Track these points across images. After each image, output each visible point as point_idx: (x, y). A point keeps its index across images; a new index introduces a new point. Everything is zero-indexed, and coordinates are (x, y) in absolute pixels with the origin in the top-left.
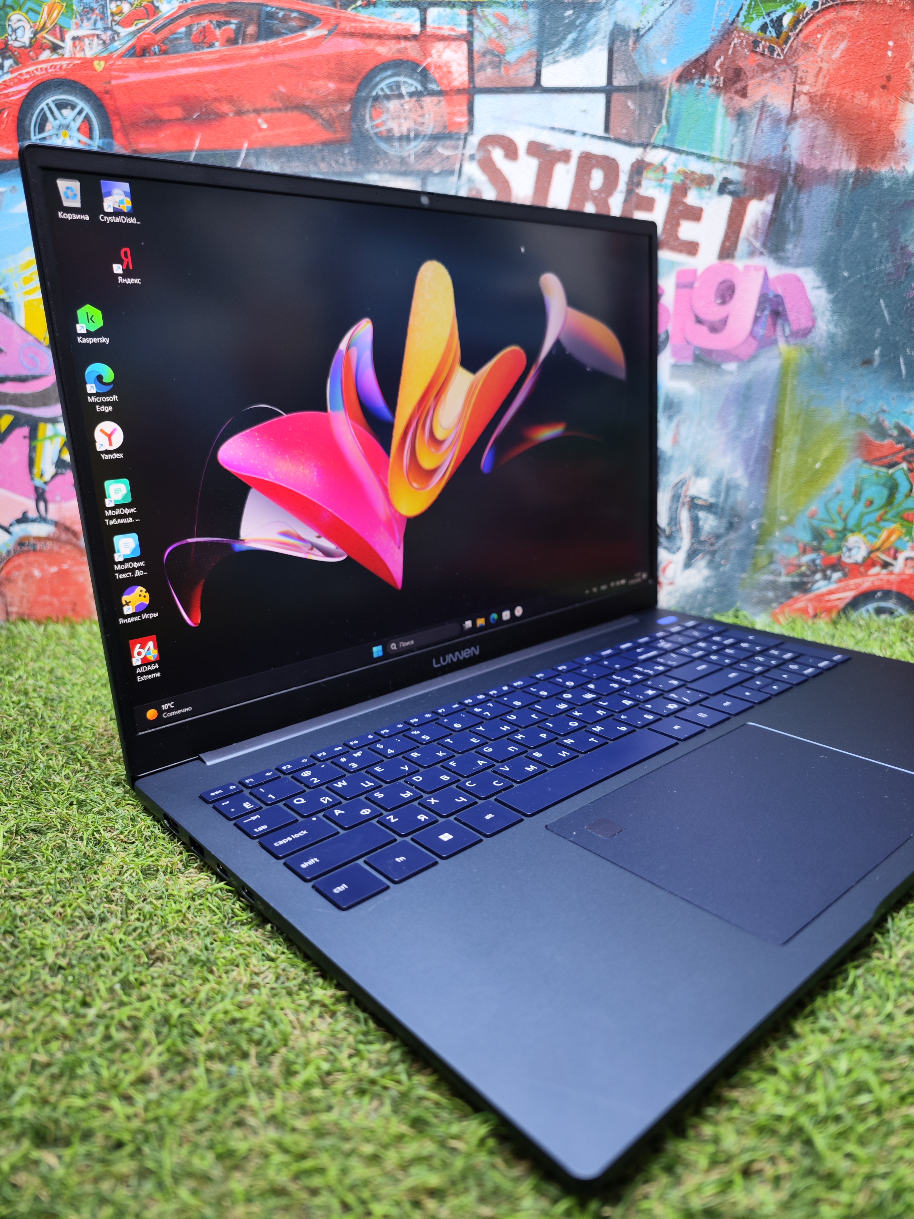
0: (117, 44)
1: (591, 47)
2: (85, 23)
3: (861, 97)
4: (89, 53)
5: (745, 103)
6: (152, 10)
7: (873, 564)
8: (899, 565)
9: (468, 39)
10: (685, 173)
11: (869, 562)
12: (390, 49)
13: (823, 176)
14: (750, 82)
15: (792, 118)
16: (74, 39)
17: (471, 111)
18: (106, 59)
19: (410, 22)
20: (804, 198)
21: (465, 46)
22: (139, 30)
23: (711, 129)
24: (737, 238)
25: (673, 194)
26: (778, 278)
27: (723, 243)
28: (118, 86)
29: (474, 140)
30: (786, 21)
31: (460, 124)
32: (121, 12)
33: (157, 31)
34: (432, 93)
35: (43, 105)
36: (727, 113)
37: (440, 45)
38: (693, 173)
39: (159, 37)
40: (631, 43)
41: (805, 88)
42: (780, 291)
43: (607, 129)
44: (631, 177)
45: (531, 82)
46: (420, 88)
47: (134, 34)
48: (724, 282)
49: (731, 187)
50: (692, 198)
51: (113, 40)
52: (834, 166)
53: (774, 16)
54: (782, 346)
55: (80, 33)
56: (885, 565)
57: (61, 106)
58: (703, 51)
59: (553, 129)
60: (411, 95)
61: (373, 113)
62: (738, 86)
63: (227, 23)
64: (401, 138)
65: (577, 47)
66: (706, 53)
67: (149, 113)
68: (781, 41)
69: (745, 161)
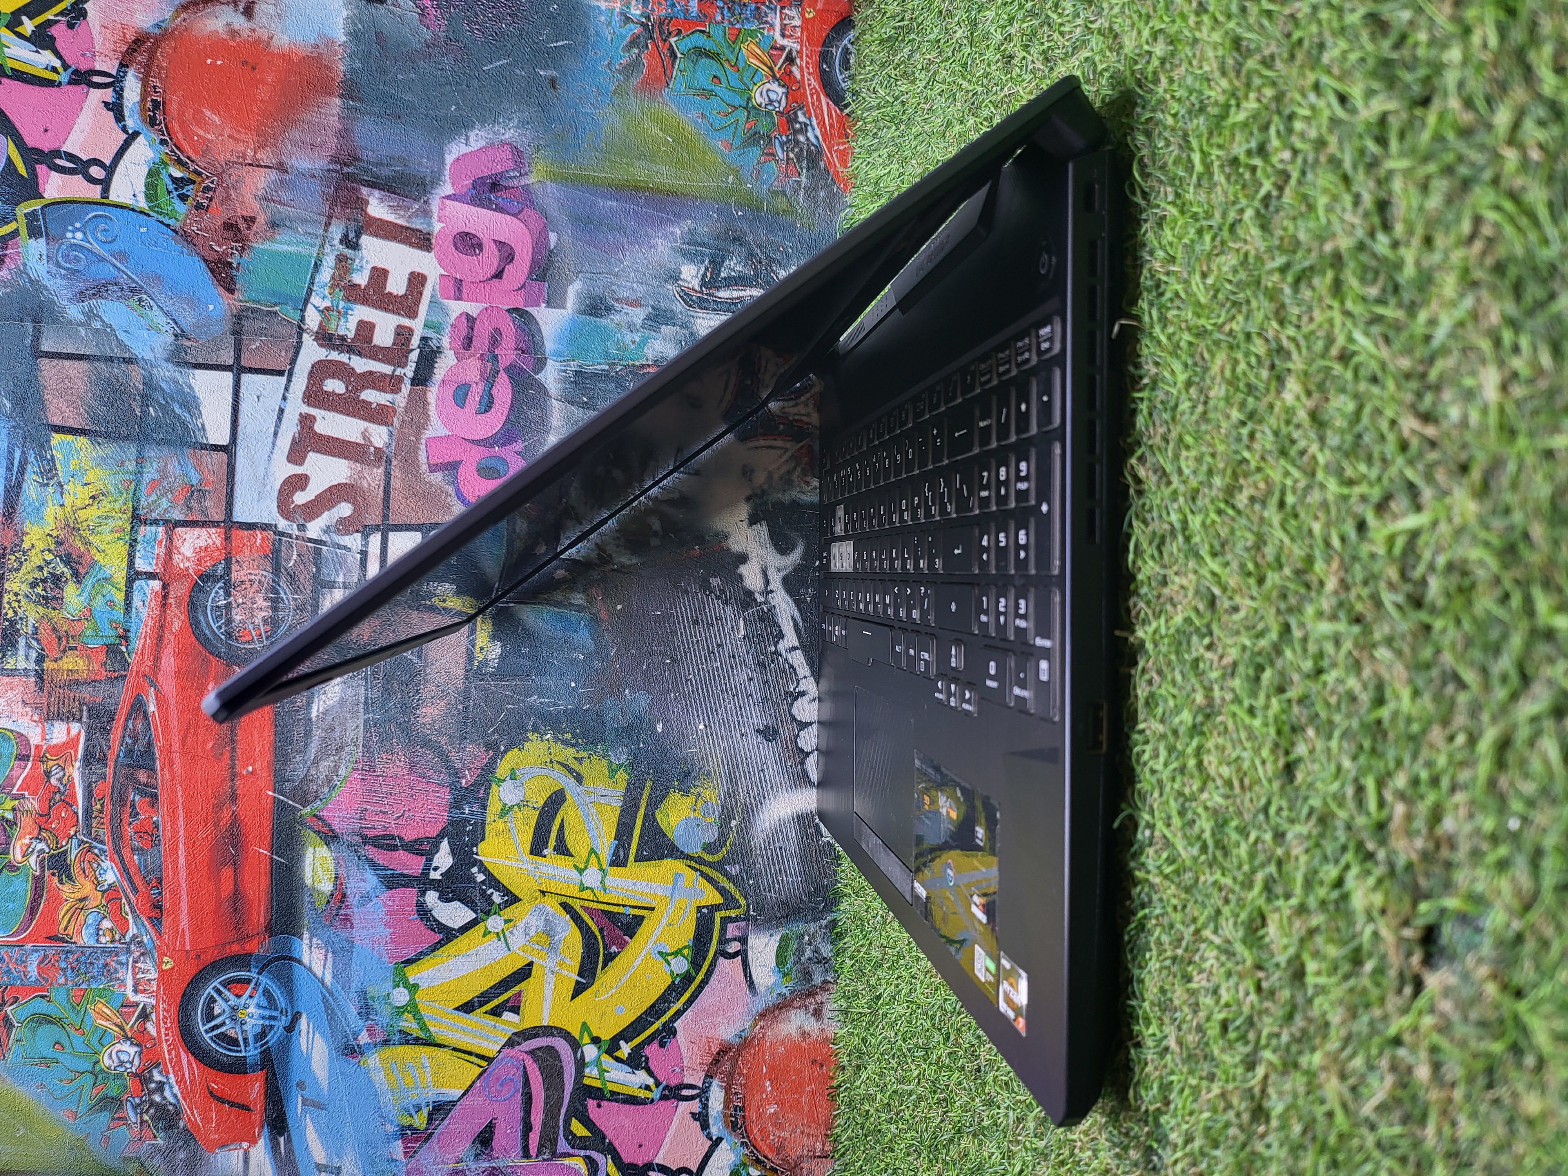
0: (146, 940)
1: (190, 387)
2: (120, 975)
3: (263, 93)
4: (154, 975)
5: (261, 219)
6: (111, 894)
7: (790, 74)
8: (790, 44)
9: (172, 525)
10: (332, 286)
11: (786, 79)
12: (176, 615)
13: (344, 134)
14: (239, 212)
15: (281, 167)
16: (136, 991)
17: (251, 526)
18: (161, 954)
19: (148, 592)
20: (367, 155)
21: (179, 530)
22: (133, 911)
23: (286, 256)
24: (407, 228)
25: (355, 301)
26: (453, 184)
27: (411, 245)
28: (193, 942)
29: (283, 524)
30: (177, 174)
31: (263, 539)
32: (111, 930)
33: (135, 890)
34: (228, 569)
35: (207, 1037)
36: (272, 239)
37: (176, 558)
38: (333, 278)
39: (142, 889)
40: (188, 344)
41: (250, 152)
42: (469, 182)
43: (280, 373)
44: (333, 347)
45: (224, 456)
46: (221, 584)
47: (136, 918)
48: (455, 245)
49: (351, 235)
50: (361, 279)
51: (141, 943)
52: (334, 122)
53: (171, 187)
54: (531, 179)
55: (130, 983)
56: (790, 60)
57: (210, 1016)
58: (203, 265)
59: (276, 434)
60: (228, 594)
61: (244, 639)
62: (242, 226)
63: (133, 805)
64: (275, 609)
65: (191, 403)
66: (205, 261)
67: (225, 908)
68: (199, 179)
69: (324, 219)
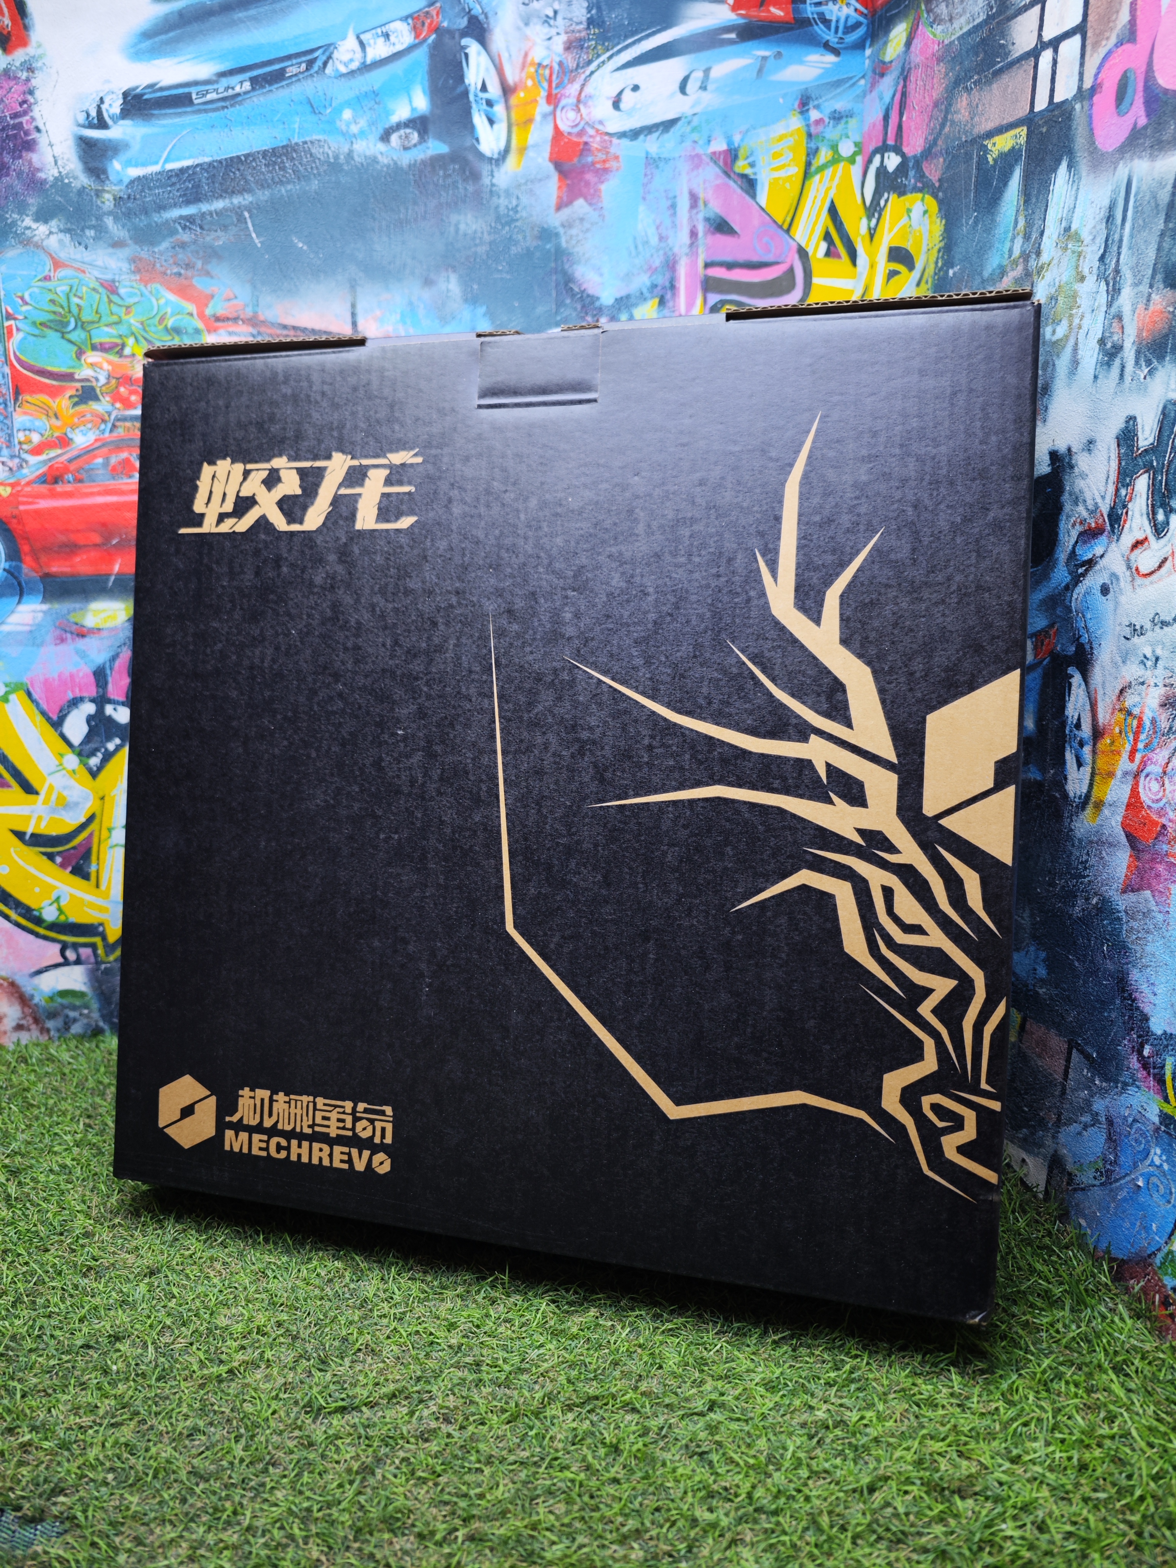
0: (25, 471)
6: (64, 442)
18: (13, 485)
22: (50, 460)
28: (27, 512)
32: (30, 441)
33: (70, 461)
39: (72, 466)
47: (45, 462)
51: (21, 467)
67: (62, 538)
